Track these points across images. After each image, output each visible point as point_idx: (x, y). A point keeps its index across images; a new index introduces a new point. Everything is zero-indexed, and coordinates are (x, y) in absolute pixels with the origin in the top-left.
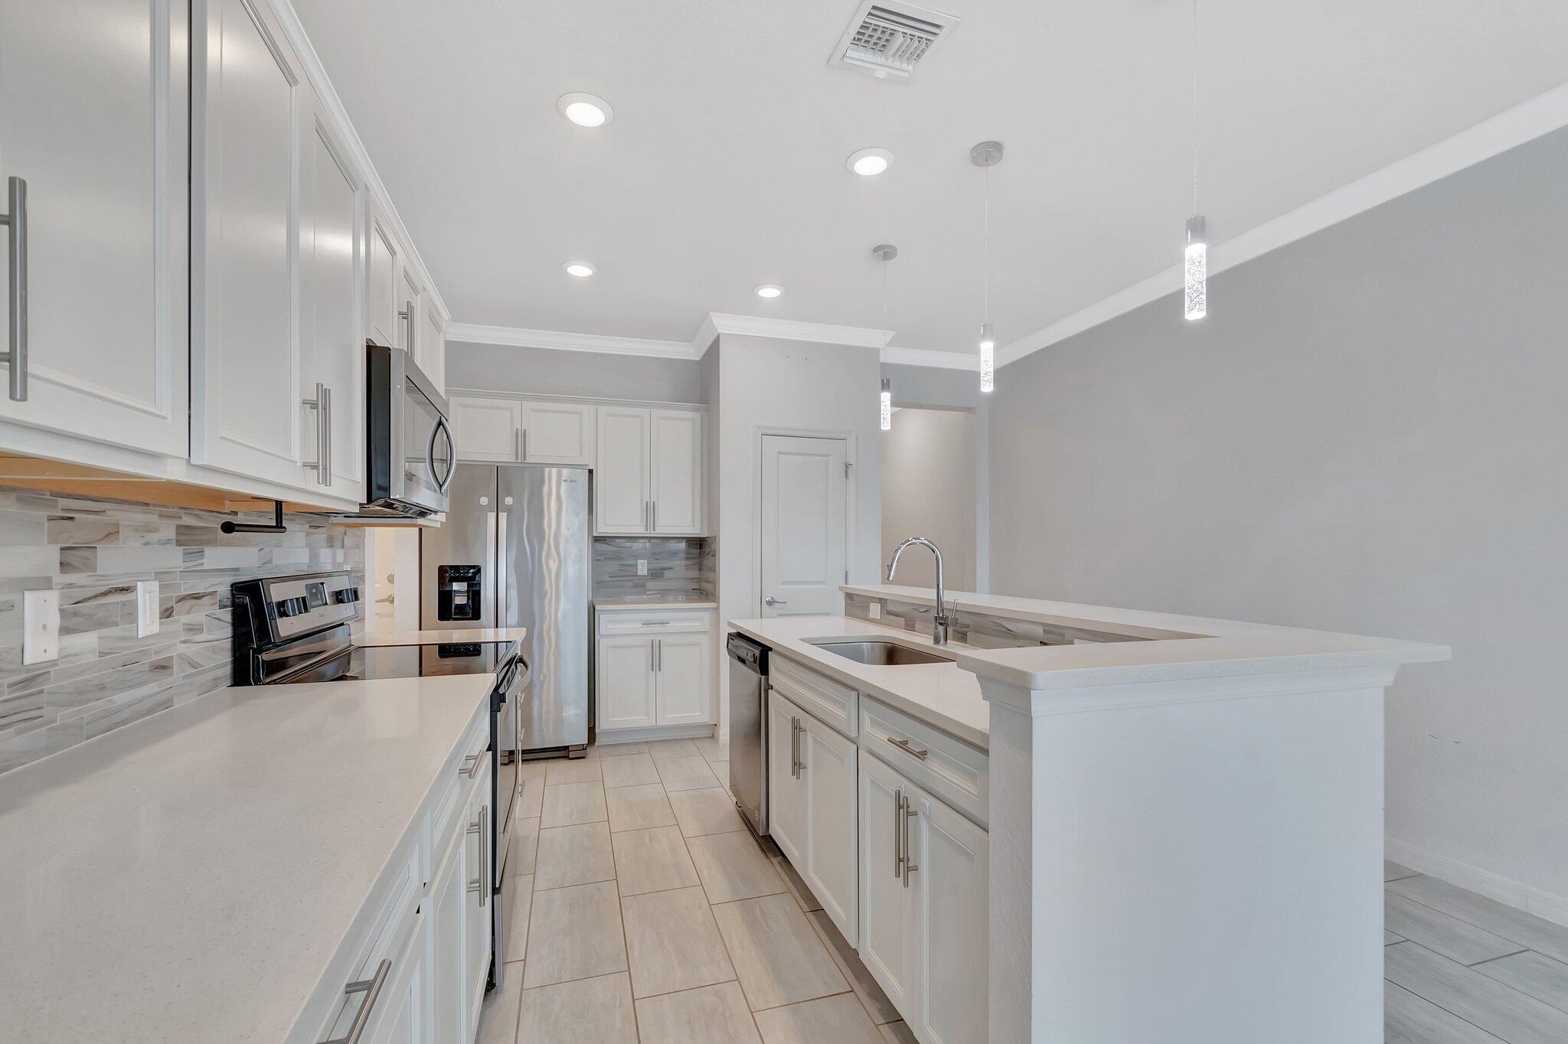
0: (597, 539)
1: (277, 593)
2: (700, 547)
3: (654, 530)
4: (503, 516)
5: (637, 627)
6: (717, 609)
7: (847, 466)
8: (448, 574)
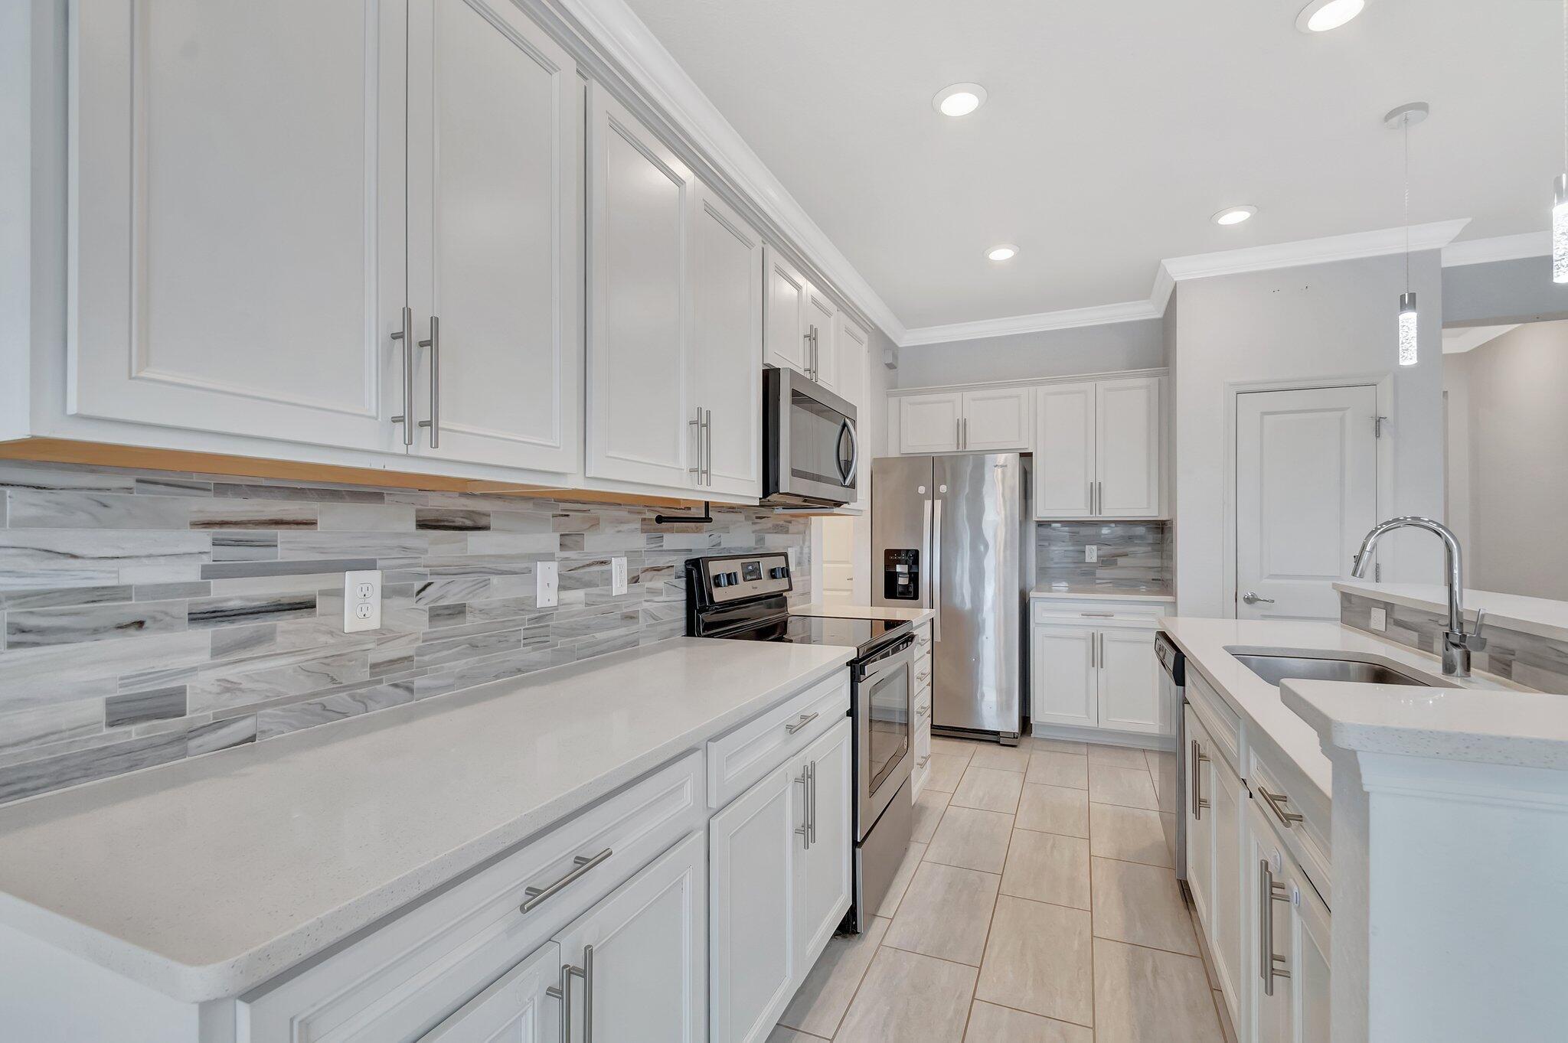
0: (1041, 524)
1: (715, 568)
2: (1161, 529)
3: (1100, 513)
4: (938, 503)
5: (1076, 618)
6: (1175, 603)
7: (1378, 421)
8: (892, 557)
